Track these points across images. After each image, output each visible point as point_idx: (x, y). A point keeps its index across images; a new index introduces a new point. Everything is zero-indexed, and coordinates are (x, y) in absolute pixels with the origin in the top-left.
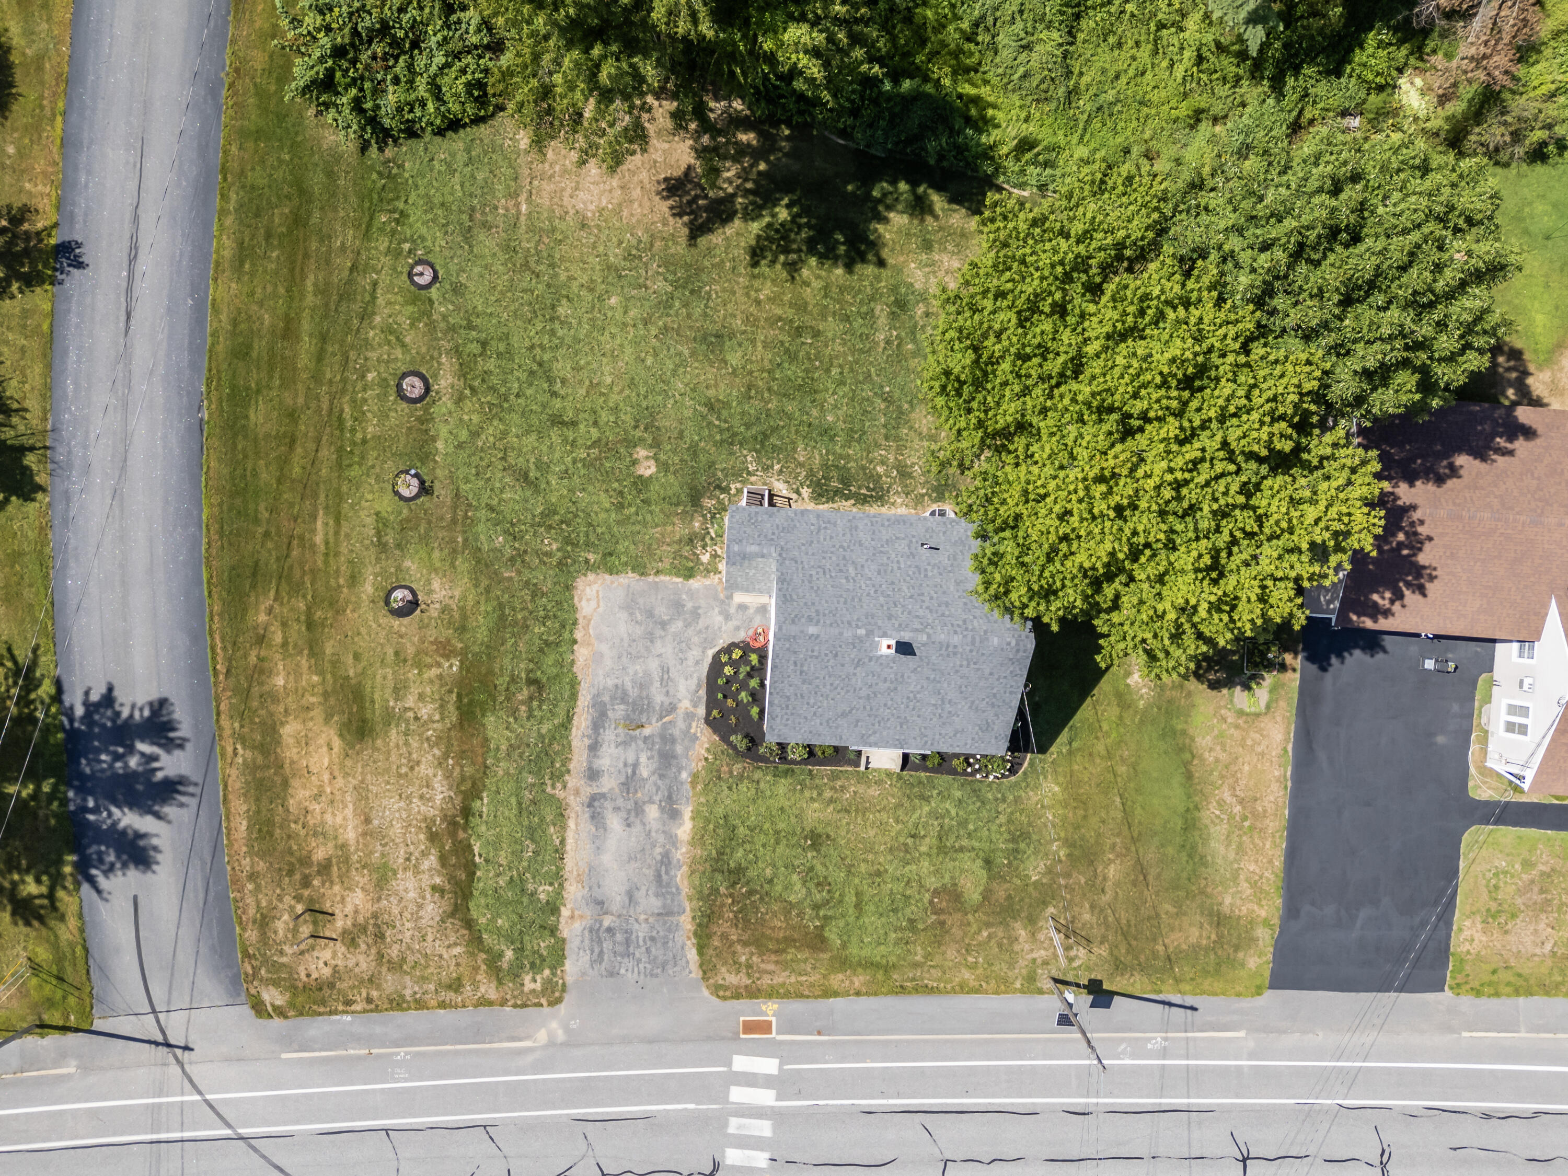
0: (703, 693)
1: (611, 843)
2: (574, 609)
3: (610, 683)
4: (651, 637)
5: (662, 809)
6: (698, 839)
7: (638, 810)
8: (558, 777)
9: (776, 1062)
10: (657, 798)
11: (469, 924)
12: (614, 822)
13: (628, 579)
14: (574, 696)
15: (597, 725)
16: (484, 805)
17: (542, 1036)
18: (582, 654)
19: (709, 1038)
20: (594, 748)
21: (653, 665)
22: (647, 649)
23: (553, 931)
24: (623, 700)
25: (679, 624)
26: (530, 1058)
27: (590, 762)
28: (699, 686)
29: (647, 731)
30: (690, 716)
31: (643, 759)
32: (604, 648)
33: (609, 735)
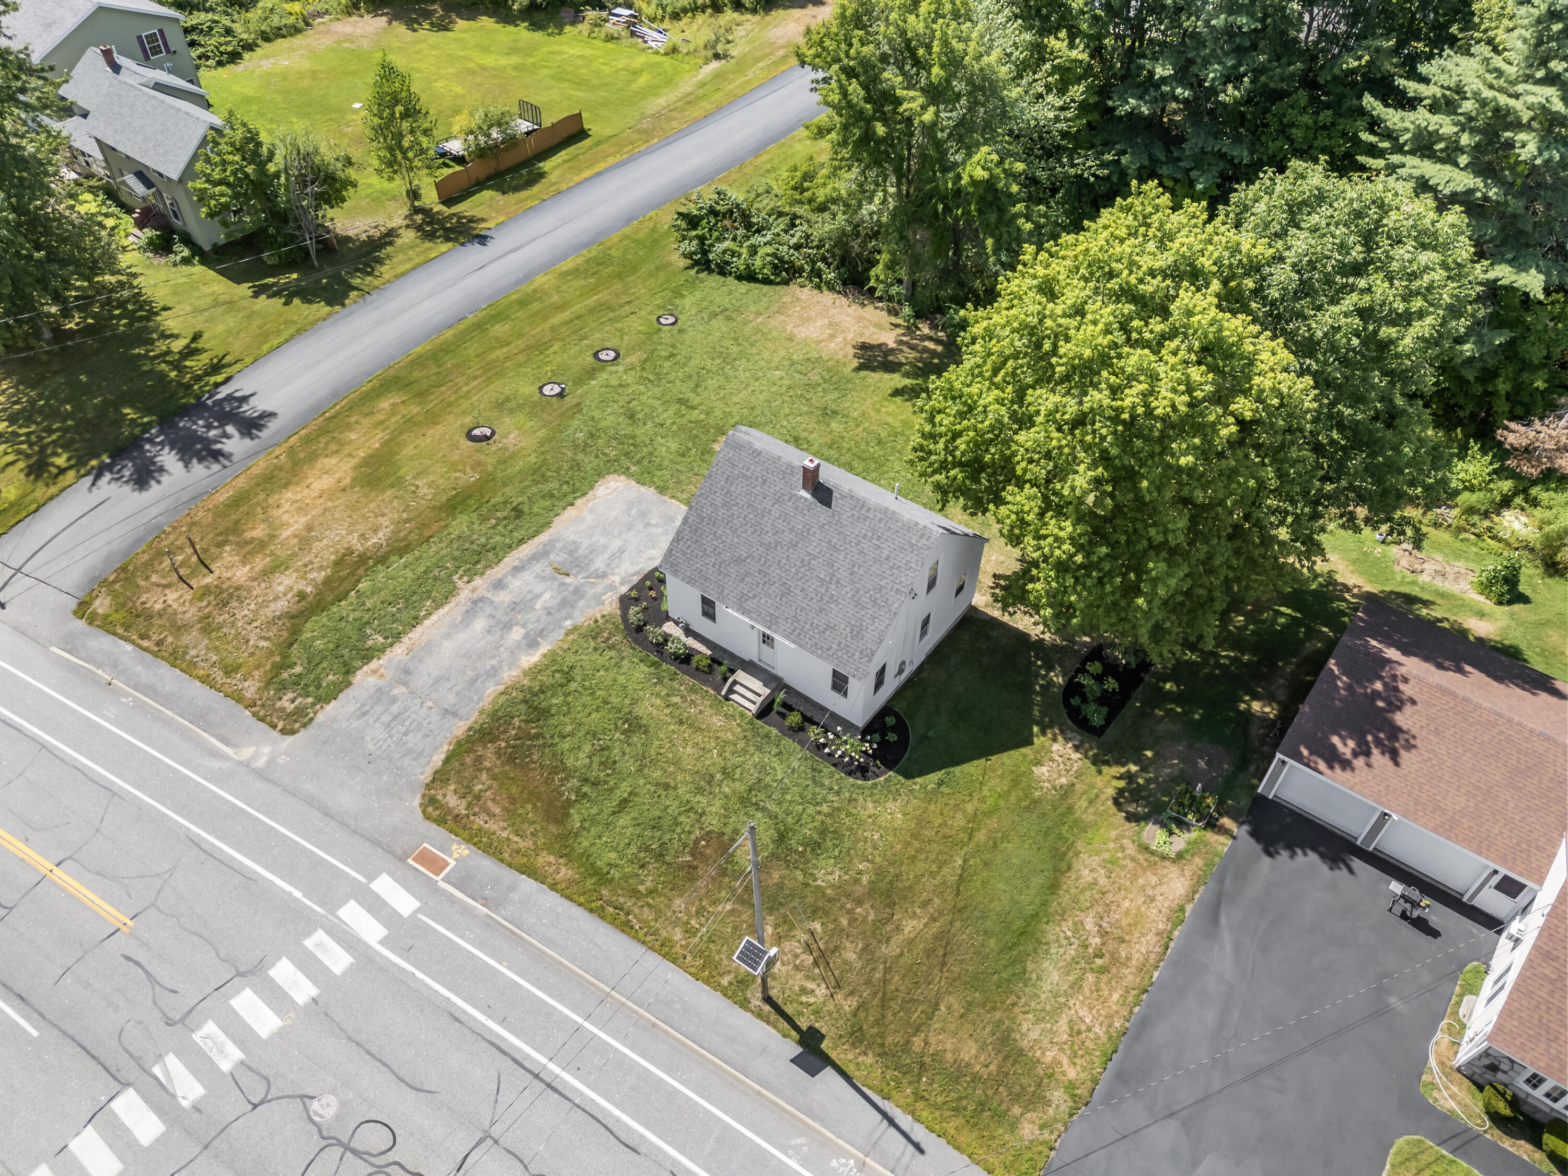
0: (636, 579)
1: (462, 637)
2: (592, 487)
3: (572, 538)
4: (630, 527)
5: (526, 636)
6: (535, 671)
7: (507, 626)
8: (471, 575)
9: (416, 904)
10: (530, 626)
12: (480, 624)
13: (649, 492)
14: (537, 533)
15: (535, 558)
16: (397, 563)
17: (246, 753)
18: (570, 512)
19: (378, 844)
20: (517, 570)
21: (616, 544)
22: (621, 533)
23: (349, 671)
24: (571, 553)
25: (660, 530)
26: (216, 764)
27: (505, 576)
28: (637, 573)
29: (568, 580)
30: (611, 587)
31: (547, 596)
32: (589, 518)
33: (537, 568)
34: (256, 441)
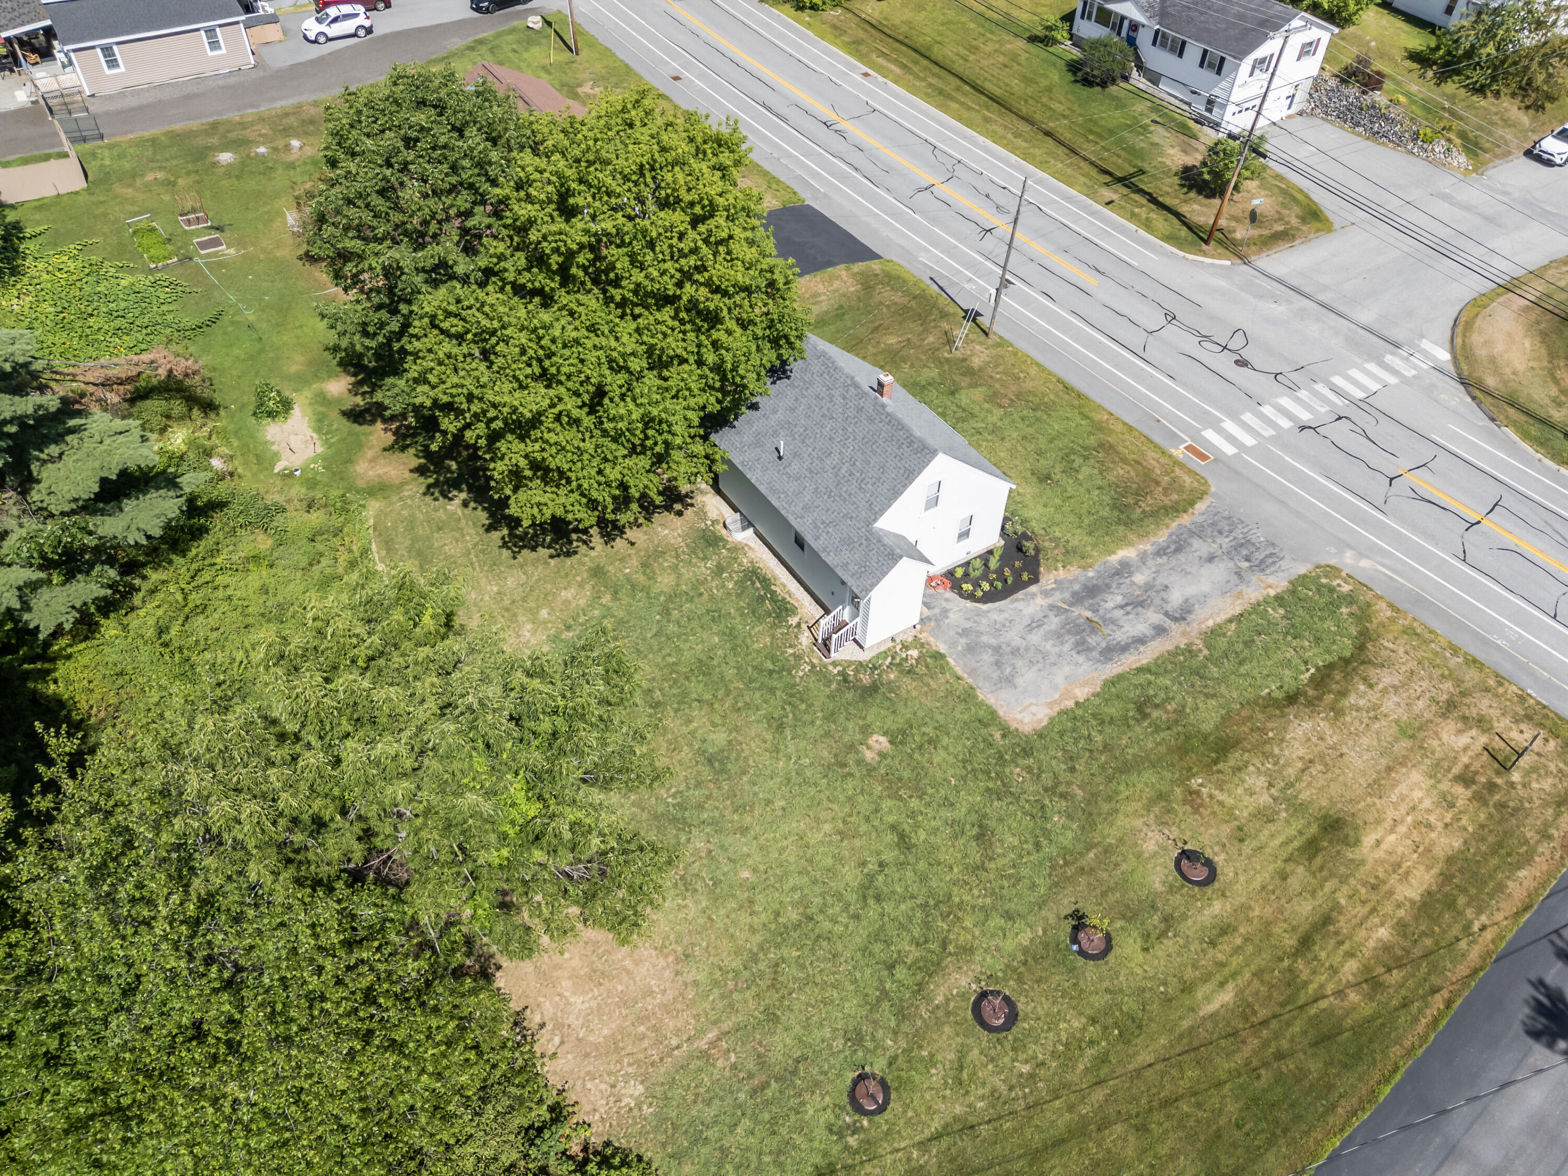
0: (1020, 595)
1: (1192, 590)
2: (1052, 719)
3: (1081, 659)
4: (1015, 652)
5: (1131, 574)
6: (1124, 541)
7: (1148, 587)
8: (1189, 652)
9: (1203, 433)
10: (1128, 581)
11: (1361, 648)
12: (1176, 597)
13: (986, 695)
14: (1120, 678)
15: (1124, 648)
16: (1271, 688)
17: (1365, 563)
18: (1081, 694)
19: (1238, 473)
20: (1141, 641)
21: (1035, 638)
22: (1027, 649)
23: (1293, 592)
24: (1083, 642)
25: (984, 639)
26: (1387, 562)
27: (1153, 638)
28: (1017, 600)
29: (1088, 614)
30: (1046, 593)
31: (1110, 604)
32: (1059, 679)
33: (1120, 636)
34: (1533, 977)
